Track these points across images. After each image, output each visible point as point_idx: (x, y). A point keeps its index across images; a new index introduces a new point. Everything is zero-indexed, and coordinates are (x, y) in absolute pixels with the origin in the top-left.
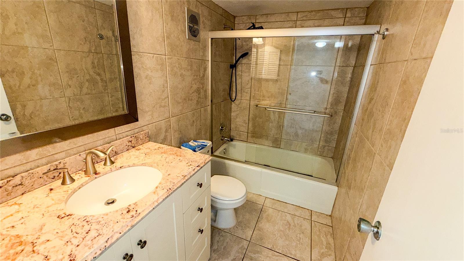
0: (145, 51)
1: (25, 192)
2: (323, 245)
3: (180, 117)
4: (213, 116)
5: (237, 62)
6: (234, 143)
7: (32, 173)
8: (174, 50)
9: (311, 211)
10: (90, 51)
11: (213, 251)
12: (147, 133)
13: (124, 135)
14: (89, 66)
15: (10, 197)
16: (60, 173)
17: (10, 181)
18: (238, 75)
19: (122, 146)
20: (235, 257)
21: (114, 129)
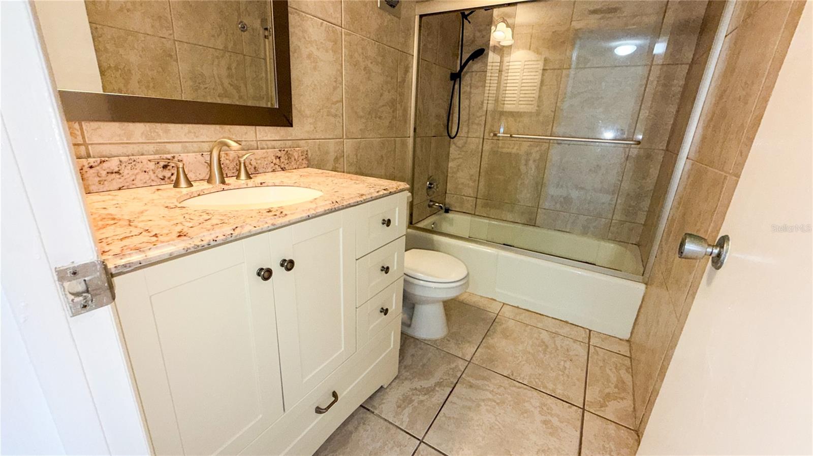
0: (309, 12)
1: (123, 186)
2: (610, 382)
3: (360, 143)
4: (416, 158)
5: (462, 67)
6: (450, 215)
7: (134, 161)
8: (356, 22)
9: (590, 331)
10: (225, 49)
11: (403, 367)
12: (305, 153)
13: (270, 144)
14: (224, 72)
15: (103, 188)
16: (172, 174)
17: (104, 161)
18: (464, 92)
19: (265, 161)
20: (442, 380)
21: (254, 127)
